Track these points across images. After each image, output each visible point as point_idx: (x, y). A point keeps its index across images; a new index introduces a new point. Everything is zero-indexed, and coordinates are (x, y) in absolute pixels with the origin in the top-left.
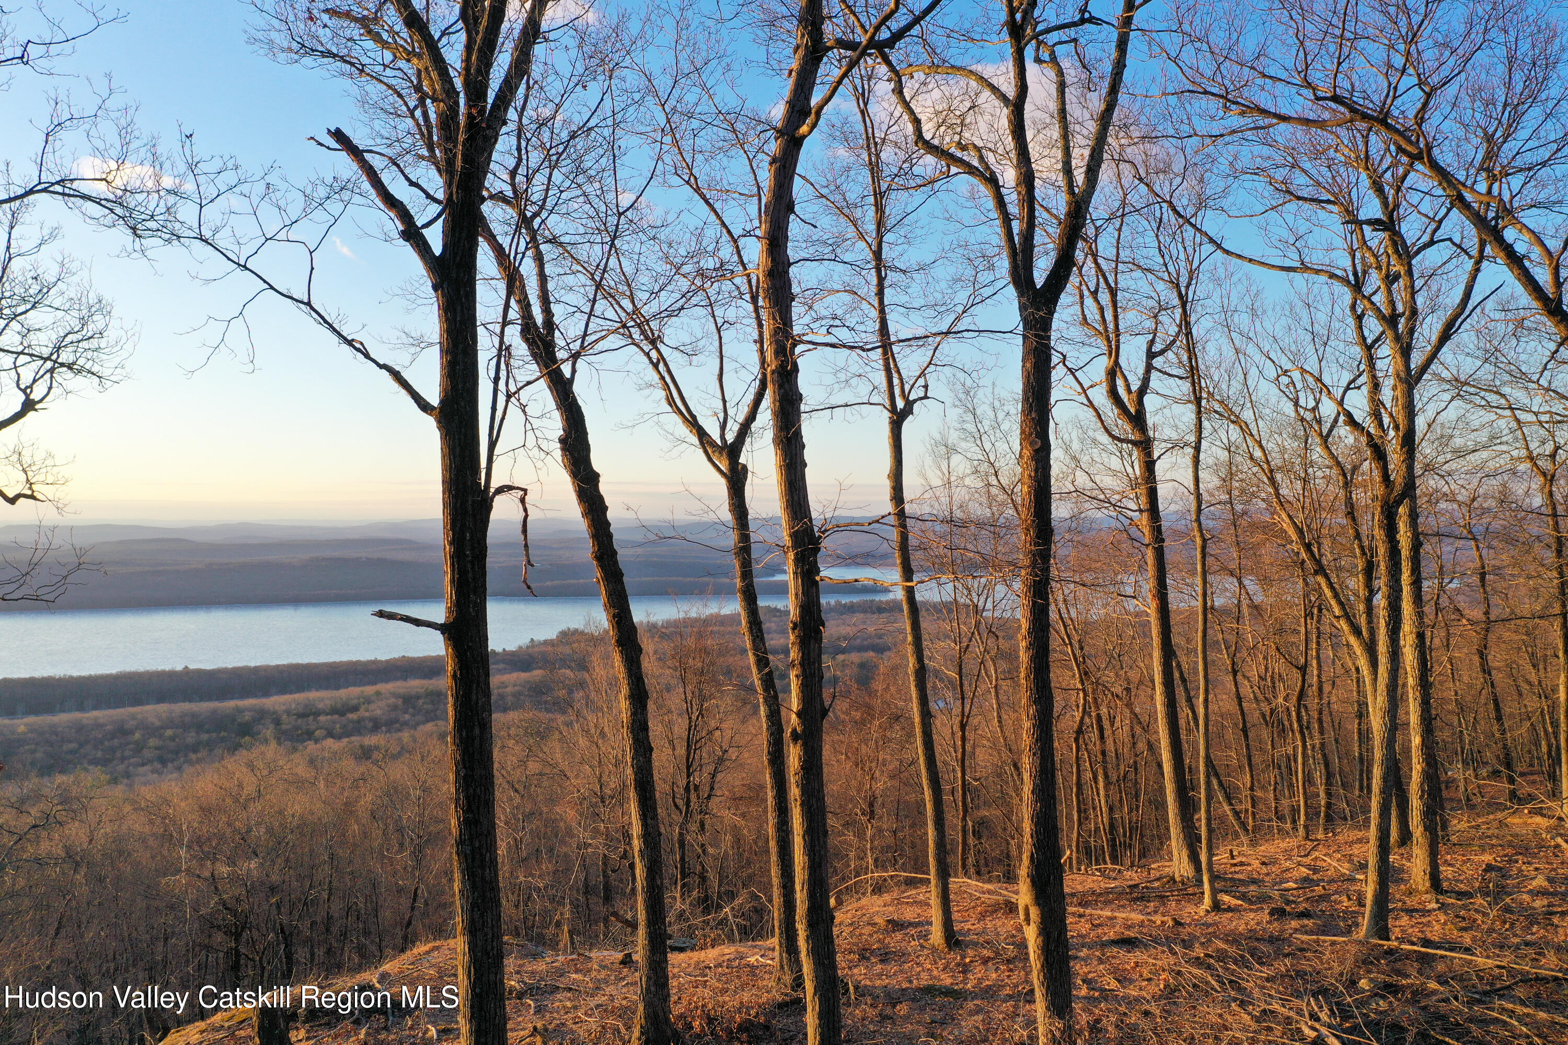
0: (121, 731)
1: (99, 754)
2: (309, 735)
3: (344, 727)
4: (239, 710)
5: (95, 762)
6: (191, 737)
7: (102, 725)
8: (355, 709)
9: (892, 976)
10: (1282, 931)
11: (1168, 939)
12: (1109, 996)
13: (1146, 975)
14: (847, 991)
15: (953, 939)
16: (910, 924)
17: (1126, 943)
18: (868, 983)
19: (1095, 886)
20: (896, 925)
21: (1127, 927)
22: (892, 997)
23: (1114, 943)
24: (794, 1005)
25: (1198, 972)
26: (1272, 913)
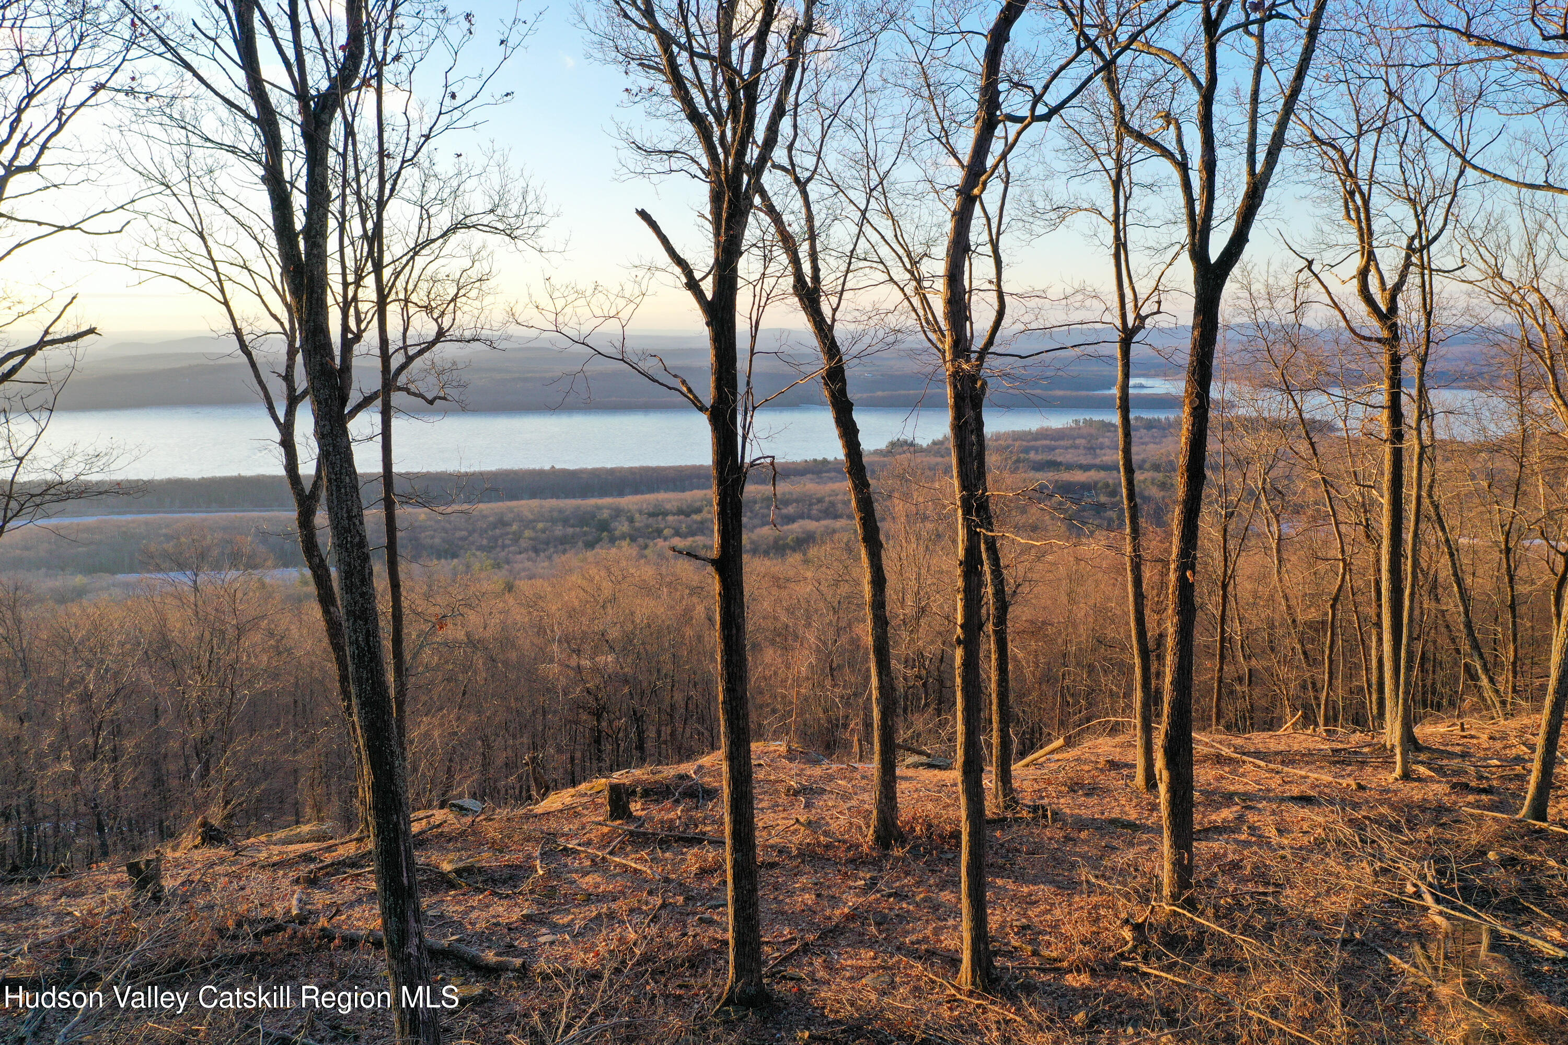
0: (501, 522)
1: (485, 542)
2: (659, 533)
4: (599, 508)
5: (481, 548)
6: (559, 531)
7: (486, 517)
8: (699, 511)
9: (1090, 808)
10: (1455, 803)
11: (1343, 800)
12: (1264, 842)
13: (1305, 828)
14: (1045, 816)
15: (1151, 782)
16: (1126, 765)
17: (1305, 800)
18: (1068, 811)
19: (1312, 746)
20: (1113, 765)
21: (1314, 786)
22: (1081, 824)
23: (1293, 799)
24: (1000, 822)
25: (1348, 831)
26: (1453, 787)
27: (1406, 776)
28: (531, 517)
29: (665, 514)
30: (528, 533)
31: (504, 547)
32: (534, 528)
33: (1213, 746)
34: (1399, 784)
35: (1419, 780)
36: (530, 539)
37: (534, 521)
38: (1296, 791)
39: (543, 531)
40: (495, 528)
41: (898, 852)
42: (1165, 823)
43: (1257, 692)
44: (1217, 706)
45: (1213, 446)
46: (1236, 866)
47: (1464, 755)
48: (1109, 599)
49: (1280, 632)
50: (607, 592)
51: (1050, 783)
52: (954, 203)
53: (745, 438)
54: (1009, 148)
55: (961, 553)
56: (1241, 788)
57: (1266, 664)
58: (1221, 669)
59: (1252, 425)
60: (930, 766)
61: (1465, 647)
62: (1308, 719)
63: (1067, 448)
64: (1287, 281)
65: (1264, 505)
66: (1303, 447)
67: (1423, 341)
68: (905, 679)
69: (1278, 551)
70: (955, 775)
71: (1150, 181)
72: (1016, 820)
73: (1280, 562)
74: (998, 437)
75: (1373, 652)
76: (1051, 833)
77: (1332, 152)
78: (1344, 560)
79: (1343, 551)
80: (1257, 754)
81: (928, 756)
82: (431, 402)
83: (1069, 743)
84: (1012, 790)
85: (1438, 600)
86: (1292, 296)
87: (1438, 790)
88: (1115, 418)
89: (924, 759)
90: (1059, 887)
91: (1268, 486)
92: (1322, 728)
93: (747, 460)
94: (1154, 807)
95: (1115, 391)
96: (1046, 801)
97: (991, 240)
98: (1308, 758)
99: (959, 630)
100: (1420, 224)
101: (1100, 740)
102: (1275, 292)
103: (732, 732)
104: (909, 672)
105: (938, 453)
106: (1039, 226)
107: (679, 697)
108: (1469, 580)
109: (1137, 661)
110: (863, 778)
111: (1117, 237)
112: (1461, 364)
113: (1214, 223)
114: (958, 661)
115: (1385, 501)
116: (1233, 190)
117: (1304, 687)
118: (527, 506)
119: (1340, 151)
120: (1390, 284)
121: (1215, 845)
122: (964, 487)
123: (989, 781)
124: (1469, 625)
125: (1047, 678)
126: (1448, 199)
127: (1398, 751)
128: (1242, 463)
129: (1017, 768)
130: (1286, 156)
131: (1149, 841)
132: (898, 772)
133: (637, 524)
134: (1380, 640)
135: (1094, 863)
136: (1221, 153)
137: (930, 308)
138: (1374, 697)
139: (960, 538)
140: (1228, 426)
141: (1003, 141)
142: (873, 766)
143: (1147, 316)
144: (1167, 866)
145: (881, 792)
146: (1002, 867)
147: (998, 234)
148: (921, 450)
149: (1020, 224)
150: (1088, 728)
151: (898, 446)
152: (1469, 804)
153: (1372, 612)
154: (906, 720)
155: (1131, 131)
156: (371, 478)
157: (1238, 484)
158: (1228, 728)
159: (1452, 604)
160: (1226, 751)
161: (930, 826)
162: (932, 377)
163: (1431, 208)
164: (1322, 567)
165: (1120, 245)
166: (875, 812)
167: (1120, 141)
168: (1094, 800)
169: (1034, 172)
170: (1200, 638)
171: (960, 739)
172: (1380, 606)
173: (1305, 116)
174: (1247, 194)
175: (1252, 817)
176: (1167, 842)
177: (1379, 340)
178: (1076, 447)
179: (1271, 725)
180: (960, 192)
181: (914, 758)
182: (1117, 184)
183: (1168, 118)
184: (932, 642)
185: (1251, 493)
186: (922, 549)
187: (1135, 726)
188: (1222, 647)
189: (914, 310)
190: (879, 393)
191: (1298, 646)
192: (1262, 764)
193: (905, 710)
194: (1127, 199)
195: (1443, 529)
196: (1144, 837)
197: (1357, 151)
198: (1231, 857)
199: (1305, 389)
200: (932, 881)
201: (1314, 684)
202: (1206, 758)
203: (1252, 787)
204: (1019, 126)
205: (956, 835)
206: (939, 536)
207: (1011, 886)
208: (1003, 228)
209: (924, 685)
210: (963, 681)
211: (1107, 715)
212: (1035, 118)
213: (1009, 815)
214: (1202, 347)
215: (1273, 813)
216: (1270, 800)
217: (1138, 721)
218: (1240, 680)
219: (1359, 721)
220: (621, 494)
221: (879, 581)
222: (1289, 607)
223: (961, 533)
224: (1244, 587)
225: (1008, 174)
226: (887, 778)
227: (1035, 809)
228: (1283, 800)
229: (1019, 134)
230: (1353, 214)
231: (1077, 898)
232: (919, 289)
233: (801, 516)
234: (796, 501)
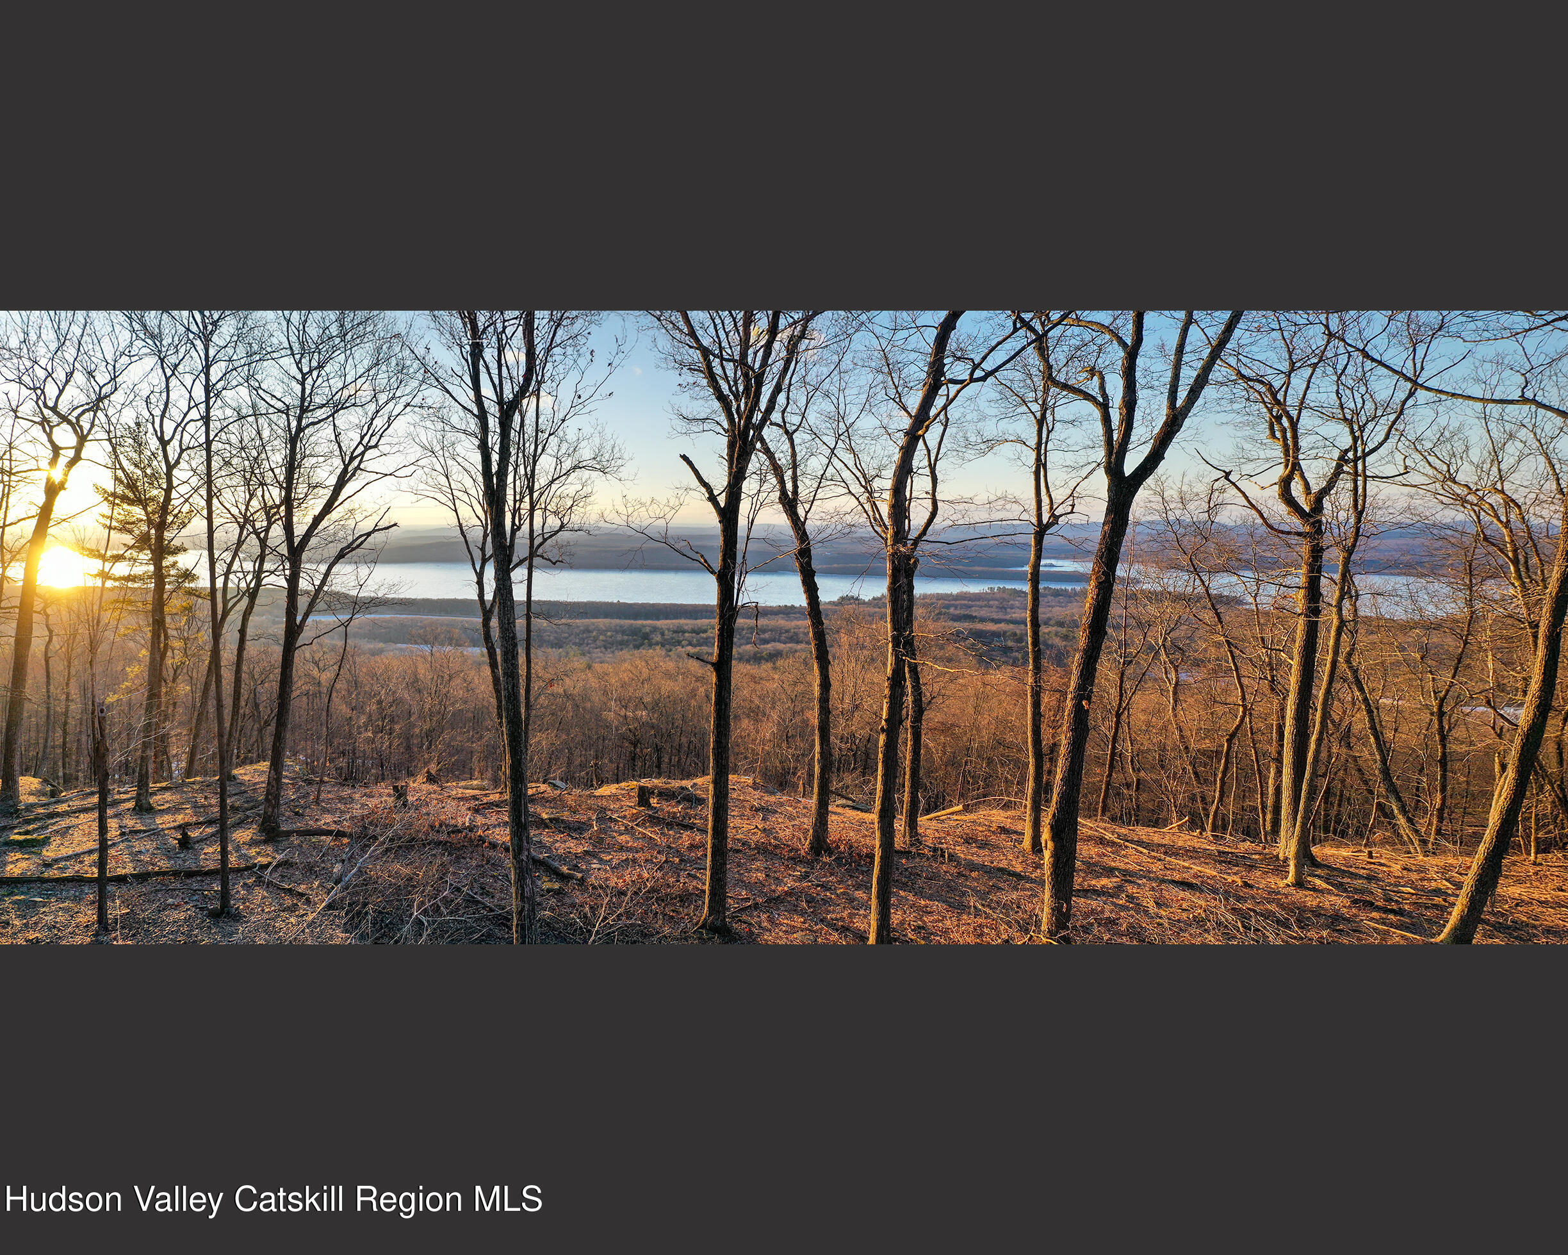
0: (587, 630)
1: (577, 641)
2: (679, 643)
3: (698, 640)
4: (644, 626)
5: (575, 644)
6: (619, 637)
7: (578, 627)
8: (705, 631)
9: (982, 857)
10: (1356, 916)
11: (1226, 891)
12: (1140, 908)
13: (1184, 906)
14: (943, 856)
15: (1037, 847)
16: (1016, 832)
17: (1185, 885)
18: (962, 856)
19: (1197, 845)
20: (1004, 830)
21: (1196, 876)
22: (972, 867)
23: (1173, 882)
24: (906, 854)
25: (1230, 917)
26: (1355, 902)
27: (1299, 884)
28: (604, 628)
29: (684, 632)
30: (601, 637)
31: (588, 644)
32: (605, 634)
33: (1096, 831)
34: (1292, 890)
35: (1314, 889)
36: (603, 640)
37: (606, 630)
38: (1177, 877)
39: (611, 637)
40: (584, 633)
41: (826, 859)
42: (1047, 878)
43: (1144, 797)
44: (1103, 802)
45: (1116, 611)
46: (1111, 922)
47: (1369, 878)
48: (1010, 714)
49: (1171, 754)
50: (645, 676)
51: (948, 834)
52: (901, 439)
53: (739, 590)
54: (950, 402)
55: (889, 672)
56: (1122, 866)
57: (1154, 776)
58: (1110, 775)
59: (1155, 597)
60: (854, 808)
61: (1380, 789)
62: (1196, 823)
63: (981, 607)
64: (1202, 489)
65: (1163, 657)
66: (1208, 616)
67: (1351, 533)
68: (840, 749)
69: (1175, 693)
70: (874, 817)
71: (1071, 418)
72: (919, 854)
73: (1175, 701)
74: (925, 597)
75: (1271, 781)
76: (946, 869)
77: (1258, 386)
78: (1244, 706)
79: (1244, 699)
80: (1140, 843)
81: (854, 801)
82: (554, 564)
83: (967, 809)
84: (917, 834)
85: (1349, 747)
86: (1206, 499)
87: (1336, 901)
88: (1026, 588)
89: (850, 803)
90: (950, 906)
91: (1168, 644)
92: (1208, 833)
93: (740, 604)
94: (1039, 866)
95: (1027, 569)
96: (945, 846)
97: (930, 465)
98: (1192, 853)
99: (883, 722)
100: (1355, 439)
101: (994, 811)
102: (1188, 497)
103: (717, 767)
104: (843, 746)
105: (876, 606)
106: (970, 454)
107: (684, 740)
108: (1389, 735)
109: (1031, 760)
110: (804, 808)
111: (1038, 459)
112: (1397, 555)
113: (1130, 446)
114: (881, 743)
115: (1295, 663)
116: (1152, 420)
117: (1193, 799)
118: (602, 622)
119: (1270, 386)
120: (1315, 488)
121: (1094, 904)
122: (894, 629)
123: (900, 824)
124: (1386, 772)
125: (952, 762)
126: (1392, 417)
127: (1292, 863)
128: (1144, 626)
129: (922, 820)
130: (1208, 392)
131: (1031, 889)
132: (830, 808)
133: (666, 636)
134: (1279, 772)
135: (983, 896)
136: (1142, 394)
137: (878, 510)
138: (1269, 817)
139: (889, 662)
140: (1133, 597)
141: (945, 397)
142: (813, 802)
143: (1061, 516)
144: (1046, 910)
145: (817, 819)
146: (905, 884)
147: (936, 460)
148: (864, 603)
149: (955, 453)
150: (984, 801)
151: (845, 600)
152: (1372, 919)
153: (1273, 750)
154: (838, 775)
155: (1056, 383)
156: (521, 603)
157: (1138, 639)
158: (1113, 819)
159: (1368, 753)
160: (1108, 836)
161: (851, 847)
162: (876, 556)
163: (1370, 426)
164: (1219, 709)
165: (1040, 465)
166: (811, 831)
167: (1046, 391)
168: (986, 852)
169: (969, 417)
170: (1091, 750)
171: (879, 794)
172: (1282, 746)
173: (1232, 361)
174: (1165, 423)
175: (1130, 889)
176: (1047, 895)
177: (1299, 534)
178: (990, 606)
179: (1157, 823)
180: (907, 434)
181: (844, 801)
182: (1041, 422)
183: (1092, 371)
184: (862, 728)
185: (1151, 648)
186: (859, 667)
187: (1026, 806)
188: (1112, 759)
189: (866, 512)
190: (835, 565)
191: (1189, 768)
192: (1145, 851)
193: (838, 770)
194: (1049, 432)
195: (1361, 689)
196: (1028, 885)
197: (1288, 384)
198: (1107, 914)
199: (1214, 571)
200: (850, 883)
201: (1203, 799)
202: (1090, 838)
203: (1133, 867)
204: (959, 386)
205: (871, 856)
206: (873, 660)
207: (911, 897)
208: (940, 456)
209: (854, 755)
210: (884, 756)
211: (1002, 795)
212: (972, 380)
213: (913, 850)
214: (1111, 538)
215: (1153, 889)
216: (1150, 879)
217: (1029, 803)
218: (1128, 786)
219: (1250, 832)
220: (658, 619)
221: (825, 685)
222: (1182, 737)
223: (890, 659)
224: (1138, 716)
225: (947, 419)
226: (822, 811)
227: (935, 850)
228: (1163, 881)
229: (959, 392)
230: (1278, 434)
231: (965, 917)
232: (871, 499)
233: (774, 641)
234: (771, 630)
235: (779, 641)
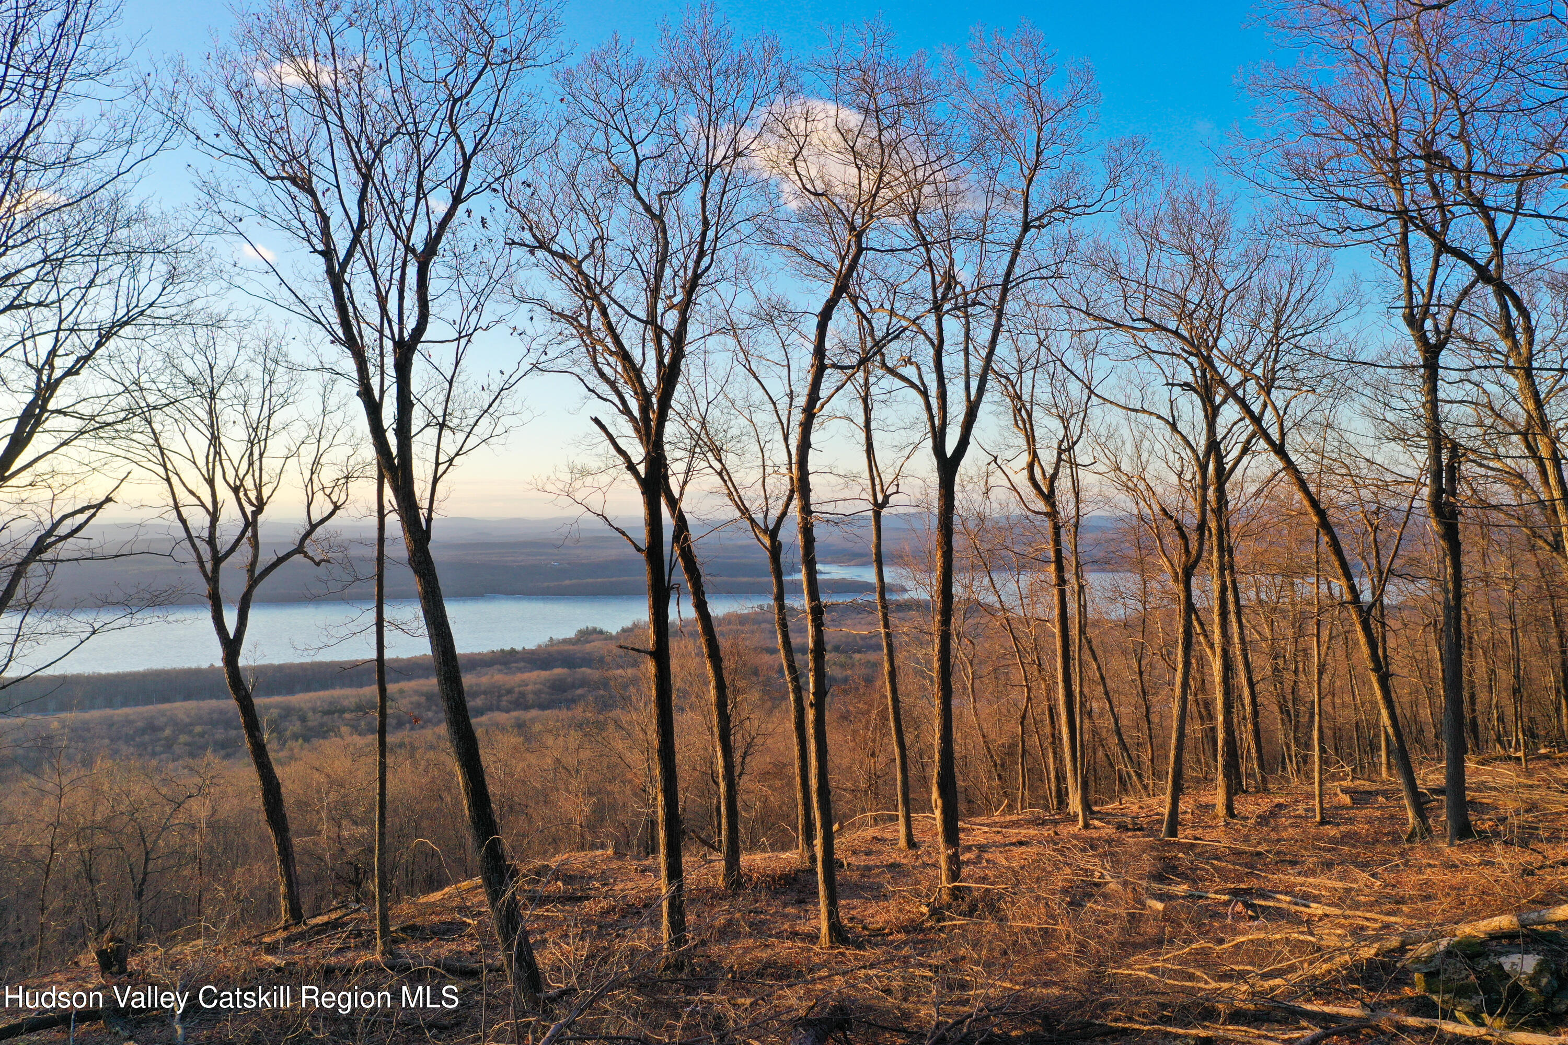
2: (334, 731)
7: (132, 722)
28: (187, 720)
29: (342, 711)
30: (183, 738)
31: (154, 755)
32: (190, 732)
36: (185, 744)
37: (191, 724)
39: (202, 735)
40: (143, 734)
118: (181, 709)
133: (310, 724)
151: (587, 634)
190: (567, 582)
220: (291, 691)
230: (1020, 425)
233: (490, 709)
234: (485, 693)
235: (499, 709)
